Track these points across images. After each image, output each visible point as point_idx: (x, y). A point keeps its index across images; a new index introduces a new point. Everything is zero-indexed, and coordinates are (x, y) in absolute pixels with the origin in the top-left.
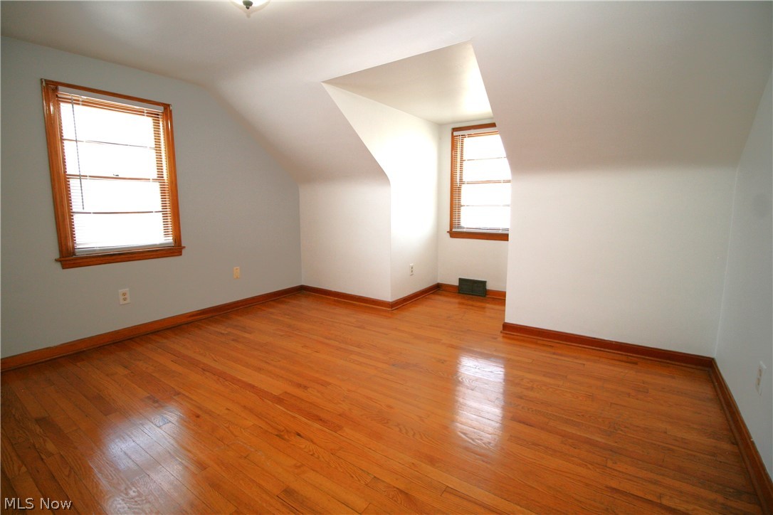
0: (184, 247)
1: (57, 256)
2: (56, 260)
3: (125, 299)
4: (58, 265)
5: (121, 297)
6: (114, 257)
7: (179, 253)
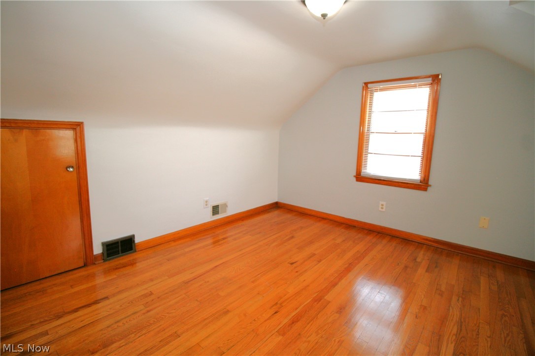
0: (430, 186)
1: (355, 174)
2: (354, 176)
3: (382, 208)
4: (355, 179)
5: (380, 206)
6: (380, 181)
7: (425, 189)
